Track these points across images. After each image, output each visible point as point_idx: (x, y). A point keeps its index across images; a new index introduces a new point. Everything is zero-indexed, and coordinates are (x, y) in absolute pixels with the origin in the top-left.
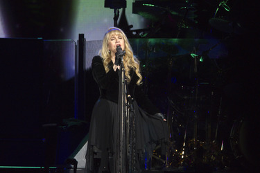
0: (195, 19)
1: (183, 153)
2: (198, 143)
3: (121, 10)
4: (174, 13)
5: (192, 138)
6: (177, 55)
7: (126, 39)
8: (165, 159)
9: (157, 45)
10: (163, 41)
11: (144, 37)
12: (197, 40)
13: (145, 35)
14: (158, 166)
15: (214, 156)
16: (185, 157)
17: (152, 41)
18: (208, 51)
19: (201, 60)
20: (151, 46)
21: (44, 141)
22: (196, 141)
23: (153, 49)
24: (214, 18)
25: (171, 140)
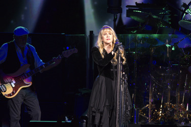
0: (169, 21)
1: (161, 112)
2: (171, 106)
3: (118, 15)
4: (155, 17)
5: (166, 102)
6: (157, 45)
7: (114, 34)
8: (148, 117)
9: (143, 39)
10: (147, 36)
11: (134, 33)
12: (170, 35)
13: (135, 32)
14: (143, 121)
15: (182, 114)
16: (162, 115)
17: (140, 36)
18: (177, 43)
19: (173, 49)
20: (139, 39)
21: (65, 104)
22: (169, 104)
23: (140, 42)
24: (182, 21)
25: (152, 103)
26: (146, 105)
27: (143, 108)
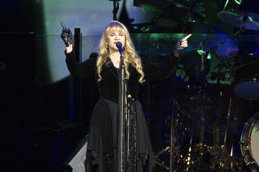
0: (203, 12)
1: (189, 159)
2: (206, 148)
4: (179, 6)
5: (198, 142)
8: (169, 166)
9: (161, 41)
10: (168, 36)
11: (146, 32)
12: (204, 35)
13: (147, 30)
15: (223, 162)
16: (191, 163)
17: (155, 36)
18: (216, 48)
19: (209, 57)
20: (154, 41)
21: (35, 145)
22: (203, 145)
23: (156, 45)
24: (224, 12)
25: (176, 144)
26: (165, 148)
27: (161, 153)
